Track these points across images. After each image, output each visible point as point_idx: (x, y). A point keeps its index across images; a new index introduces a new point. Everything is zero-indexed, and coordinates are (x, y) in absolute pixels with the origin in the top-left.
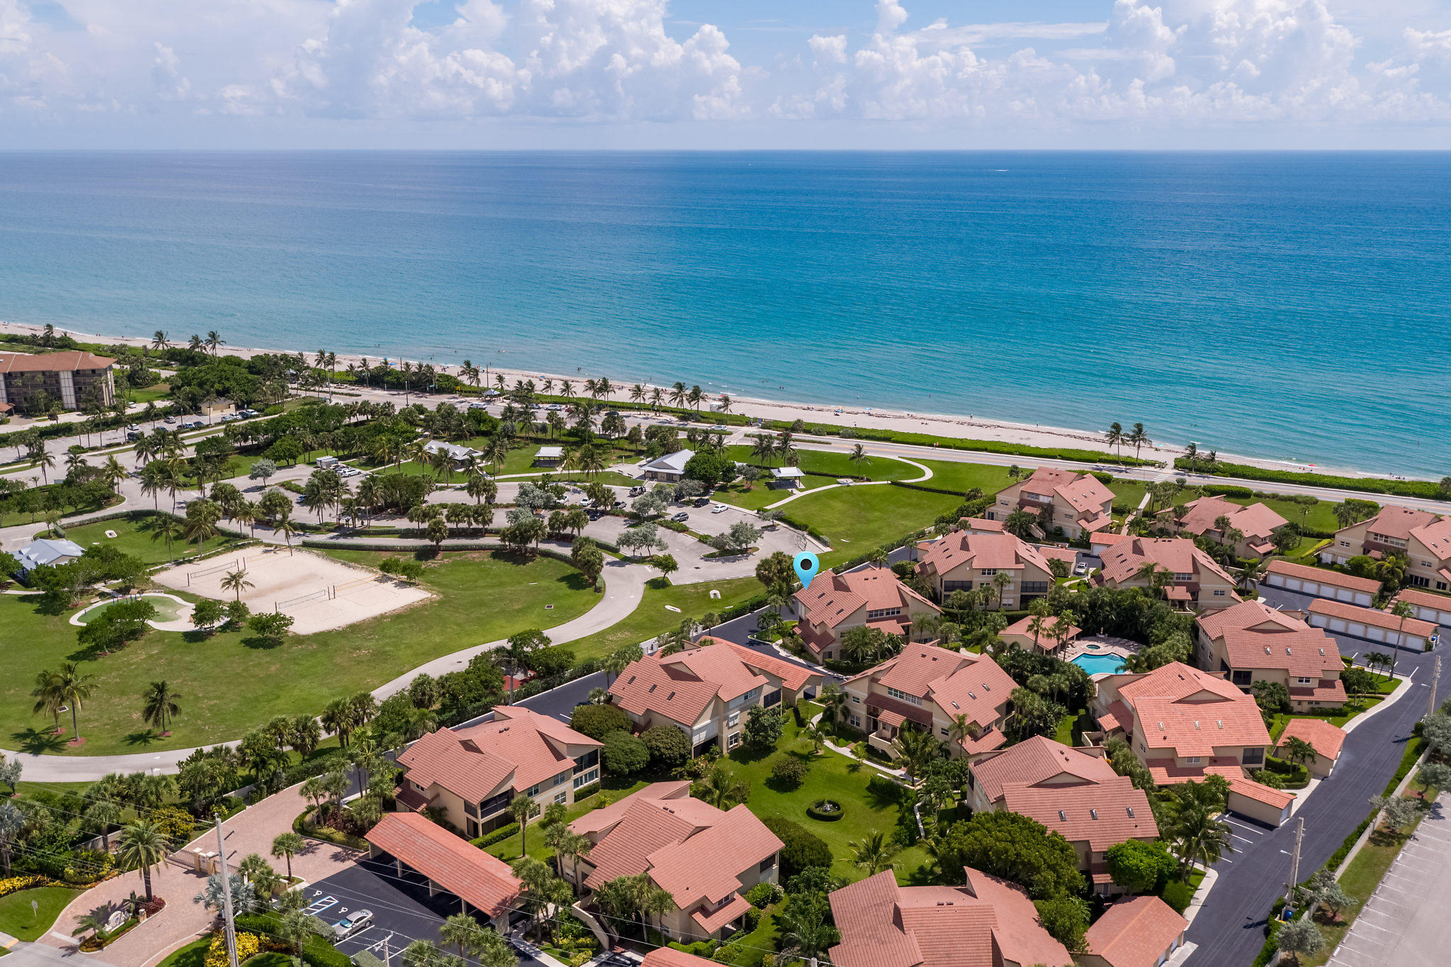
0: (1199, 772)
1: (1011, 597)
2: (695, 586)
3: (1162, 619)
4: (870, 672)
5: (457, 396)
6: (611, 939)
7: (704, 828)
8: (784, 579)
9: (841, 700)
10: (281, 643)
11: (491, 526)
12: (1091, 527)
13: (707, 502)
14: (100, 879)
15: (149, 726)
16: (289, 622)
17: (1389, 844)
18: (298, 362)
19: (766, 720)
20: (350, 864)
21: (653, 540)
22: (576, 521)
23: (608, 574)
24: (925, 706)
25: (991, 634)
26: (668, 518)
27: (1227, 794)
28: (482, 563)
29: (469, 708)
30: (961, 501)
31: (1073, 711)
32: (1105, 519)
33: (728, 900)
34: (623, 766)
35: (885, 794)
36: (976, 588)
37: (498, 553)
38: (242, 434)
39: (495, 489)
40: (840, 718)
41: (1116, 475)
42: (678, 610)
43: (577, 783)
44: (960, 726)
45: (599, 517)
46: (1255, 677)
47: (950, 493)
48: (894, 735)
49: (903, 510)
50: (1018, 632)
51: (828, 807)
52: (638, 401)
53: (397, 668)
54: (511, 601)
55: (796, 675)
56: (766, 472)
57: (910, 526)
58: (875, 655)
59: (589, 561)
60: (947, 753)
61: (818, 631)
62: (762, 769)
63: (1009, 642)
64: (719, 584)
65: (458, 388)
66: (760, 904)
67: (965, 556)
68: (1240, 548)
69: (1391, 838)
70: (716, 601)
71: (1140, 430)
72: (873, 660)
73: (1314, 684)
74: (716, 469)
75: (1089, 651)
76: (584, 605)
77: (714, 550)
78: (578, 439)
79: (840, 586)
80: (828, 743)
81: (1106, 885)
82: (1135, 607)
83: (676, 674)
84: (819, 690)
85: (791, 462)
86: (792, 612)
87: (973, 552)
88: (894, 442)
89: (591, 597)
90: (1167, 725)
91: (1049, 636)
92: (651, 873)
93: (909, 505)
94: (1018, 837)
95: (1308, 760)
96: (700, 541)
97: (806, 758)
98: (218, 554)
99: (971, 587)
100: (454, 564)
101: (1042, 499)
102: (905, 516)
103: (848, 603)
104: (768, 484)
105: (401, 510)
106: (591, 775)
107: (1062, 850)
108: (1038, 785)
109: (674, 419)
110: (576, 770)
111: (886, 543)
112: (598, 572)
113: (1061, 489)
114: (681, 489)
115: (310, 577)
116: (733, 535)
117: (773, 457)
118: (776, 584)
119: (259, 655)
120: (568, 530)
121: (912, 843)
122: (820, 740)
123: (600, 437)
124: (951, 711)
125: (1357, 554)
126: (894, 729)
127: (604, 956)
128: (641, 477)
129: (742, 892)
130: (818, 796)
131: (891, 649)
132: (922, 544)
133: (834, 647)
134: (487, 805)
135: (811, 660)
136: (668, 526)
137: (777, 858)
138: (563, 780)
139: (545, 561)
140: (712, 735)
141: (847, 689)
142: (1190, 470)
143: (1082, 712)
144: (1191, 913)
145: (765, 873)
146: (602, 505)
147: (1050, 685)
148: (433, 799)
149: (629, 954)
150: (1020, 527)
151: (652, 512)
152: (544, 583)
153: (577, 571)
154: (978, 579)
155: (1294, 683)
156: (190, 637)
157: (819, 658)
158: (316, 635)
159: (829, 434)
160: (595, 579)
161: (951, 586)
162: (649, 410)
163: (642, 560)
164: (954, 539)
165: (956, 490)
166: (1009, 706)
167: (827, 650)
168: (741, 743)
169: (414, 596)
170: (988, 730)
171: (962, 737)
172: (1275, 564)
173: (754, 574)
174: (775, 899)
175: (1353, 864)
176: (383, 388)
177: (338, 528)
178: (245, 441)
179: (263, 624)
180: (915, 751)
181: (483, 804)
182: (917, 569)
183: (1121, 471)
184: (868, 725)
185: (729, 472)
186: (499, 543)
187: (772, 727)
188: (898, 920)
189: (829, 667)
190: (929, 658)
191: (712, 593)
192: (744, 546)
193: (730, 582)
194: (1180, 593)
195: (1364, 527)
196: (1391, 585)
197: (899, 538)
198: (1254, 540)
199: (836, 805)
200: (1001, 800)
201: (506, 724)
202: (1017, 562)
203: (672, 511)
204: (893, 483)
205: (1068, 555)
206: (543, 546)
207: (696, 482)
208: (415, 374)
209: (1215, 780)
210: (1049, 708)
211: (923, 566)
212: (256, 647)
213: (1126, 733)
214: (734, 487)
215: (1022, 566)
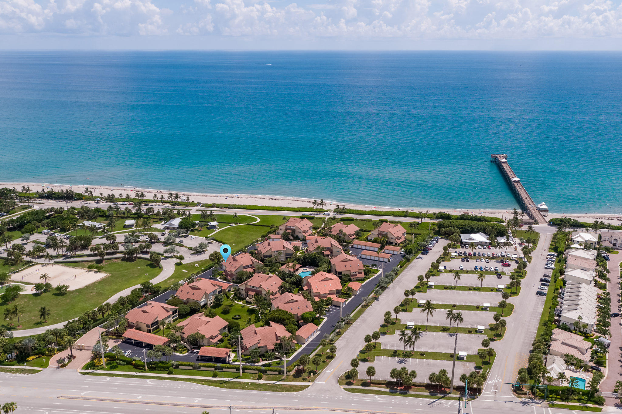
0: (326, 297)
1: (283, 258)
2: (190, 263)
3: (322, 260)
4: (245, 282)
5: (84, 201)
6: (191, 348)
7: (209, 322)
8: (217, 259)
9: (238, 290)
10: (66, 294)
11: (119, 250)
12: (306, 235)
13: (188, 236)
14: (55, 354)
15: (42, 320)
16: (67, 287)
17: (365, 307)
18: (14, 191)
19: (219, 297)
20: (119, 343)
21: (175, 251)
22: (148, 247)
23: (162, 263)
24: (260, 289)
25: (277, 269)
26: (177, 242)
27: (332, 301)
28: (119, 263)
29: (135, 304)
30: (269, 229)
31: (297, 287)
32: (311, 232)
33: (217, 336)
34: (184, 312)
35: (251, 311)
36: (273, 256)
37: (123, 259)
38: (8, 224)
39: (116, 238)
40: (238, 295)
41: (316, 216)
42: (187, 271)
43: (173, 318)
44: (269, 293)
45: (153, 244)
46: (343, 273)
47: (265, 226)
48: (252, 297)
49: (251, 233)
50: (283, 268)
51: (237, 316)
52: (156, 199)
53: (107, 297)
54: (134, 273)
55: (225, 285)
56: (206, 223)
57: (253, 238)
58: (246, 278)
59: (156, 259)
60: (266, 300)
61: (230, 273)
62: (220, 309)
63: (282, 271)
64: (198, 262)
65: (84, 198)
66: (225, 336)
67: (269, 247)
68: (346, 238)
69: (366, 306)
70: (197, 267)
71: (322, 201)
72: (246, 279)
73: (357, 273)
74: (190, 224)
75: (304, 271)
76: (157, 273)
77: (194, 252)
78: (137, 216)
79: (235, 260)
80: (236, 302)
81: (302, 323)
82: (315, 258)
83: (193, 288)
84: (232, 289)
85: (214, 220)
86: (222, 268)
87: (272, 246)
88: (247, 209)
89: (159, 270)
90: (318, 287)
91: (291, 268)
92: (199, 332)
93: (253, 231)
94: (281, 314)
95: (351, 291)
96: (189, 249)
97: (231, 306)
98: (26, 268)
99: (271, 256)
100: (110, 264)
101: (292, 228)
102: (252, 235)
103: (238, 265)
104: (207, 228)
105: (84, 247)
106: (176, 316)
107: (291, 315)
108: (286, 303)
109: (170, 205)
110: (173, 314)
111: (246, 245)
112: (159, 262)
113: (297, 224)
114: (179, 232)
115: (63, 273)
116: (200, 247)
117: (207, 218)
118: (216, 261)
119: (60, 298)
120: (145, 250)
121: (259, 321)
122: (234, 301)
123: (145, 214)
124: (266, 290)
125: (376, 237)
126: (253, 296)
127: (190, 351)
128: (163, 229)
129: (220, 334)
130: (234, 314)
131: (250, 276)
132: (257, 244)
133: (235, 277)
134: (153, 325)
135: (229, 281)
136: (177, 245)
137: (227, 326)
138: (170, 317)
139: (140, 260)
140: (205, 303)
141: (239, 287)
142: (338, 212)
143: (300, 286)
144: (320, 326)
145: (224, 330)
146: (154, 240)
147: (291, 280)
148: (137, 325)
149: (195, 350)
150: (286, 238)
151: (171, 241)
152: (142, 267)
153: (151, 262)
154: (273, 254)
155: (352, 274)
156: (35, 295)
157: (231, 280)
158: (76, 290)
159: (225, 208)
160: (159, 265)
161: (266, 257)
162: (159, 202)
163: (171, 257)
164: (266, 243)
165: (268, 225)
166: (281, 287)
167: (233, 278)
168: (213, 304)
169: (101, 276)
170: (276, 293)
171: (269, 296)
172: (356, 242)
173: (208, 258)
174: (228, 335)
175: (357, 312)
176: (52, 199)
177: (64, 256)
178: (9, 226)
179: (59, 288)
180: (258, 300)
181: (152, 325)
182: (256, 252)
183: (318, 215)
184: (246, 296)
185: (194, 225)
186: (124, 256)
187: (221, 299)
188: (256, 333)
189: (234, 282)
190: (260, 277)
191: (196, 265)
192: (203, 249)
193: (201, 261)
194: (327, 253)
195: (377, 229)
196: (383, 245)
197: (251, 243)
198: (350, 235)
199: (239, 316)
200: (278, 307)
201: (152, 305)
202: (284, 248)
203: (178, 240)
204: (247, 224)
205: (299, 244)
206: (138, 256)
207: (184, 229)
208: (65, 193)
209: (329, 299)
210: (291, 286)
211: (258, 251)
212: (59, 296)
213: (309, 290)
214: (196, 229)
215: (285, 249)
